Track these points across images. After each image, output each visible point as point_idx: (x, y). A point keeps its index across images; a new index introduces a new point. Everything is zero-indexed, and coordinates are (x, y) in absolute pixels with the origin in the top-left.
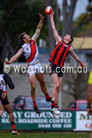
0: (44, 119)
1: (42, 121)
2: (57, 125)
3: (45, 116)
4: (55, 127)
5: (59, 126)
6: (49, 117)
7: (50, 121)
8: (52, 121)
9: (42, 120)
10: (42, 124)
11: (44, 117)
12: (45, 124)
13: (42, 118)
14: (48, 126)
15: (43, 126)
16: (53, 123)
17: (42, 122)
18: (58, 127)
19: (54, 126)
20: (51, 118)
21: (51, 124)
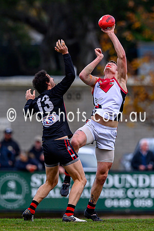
0: (117, 188)
1: (114, 193)
2: (143, 201)
3: (120, 183)
4: (140, 205)
5: (147, 203)
6: (128, 185)
7: (129, 193)
8: (133, 193)
9: (112, 191)
10: (113, 199)
11: (117, 184)
12: (118, 199)
13: (113, 187)
14: (126, 203)
15: (115, 203)
16: (136, 198)
17: (112, 195)
18: (146, 205)
19: (138, 203)
20: (131, 187)
21: (132, 200)
